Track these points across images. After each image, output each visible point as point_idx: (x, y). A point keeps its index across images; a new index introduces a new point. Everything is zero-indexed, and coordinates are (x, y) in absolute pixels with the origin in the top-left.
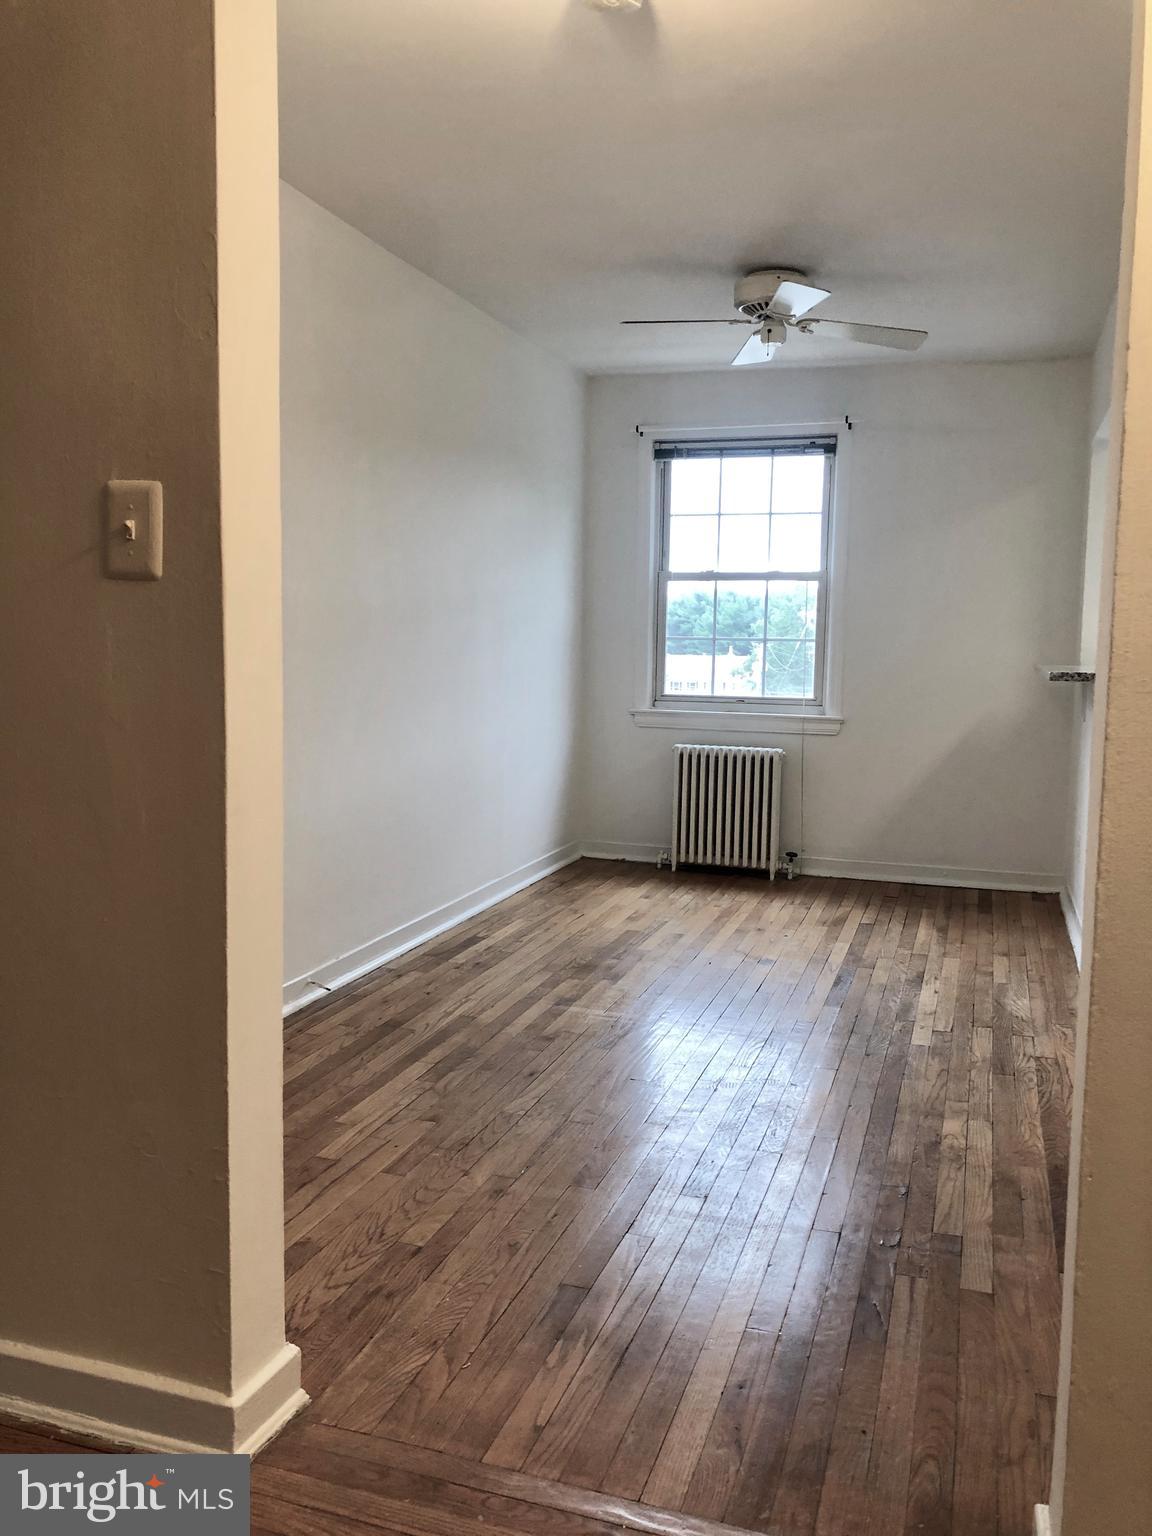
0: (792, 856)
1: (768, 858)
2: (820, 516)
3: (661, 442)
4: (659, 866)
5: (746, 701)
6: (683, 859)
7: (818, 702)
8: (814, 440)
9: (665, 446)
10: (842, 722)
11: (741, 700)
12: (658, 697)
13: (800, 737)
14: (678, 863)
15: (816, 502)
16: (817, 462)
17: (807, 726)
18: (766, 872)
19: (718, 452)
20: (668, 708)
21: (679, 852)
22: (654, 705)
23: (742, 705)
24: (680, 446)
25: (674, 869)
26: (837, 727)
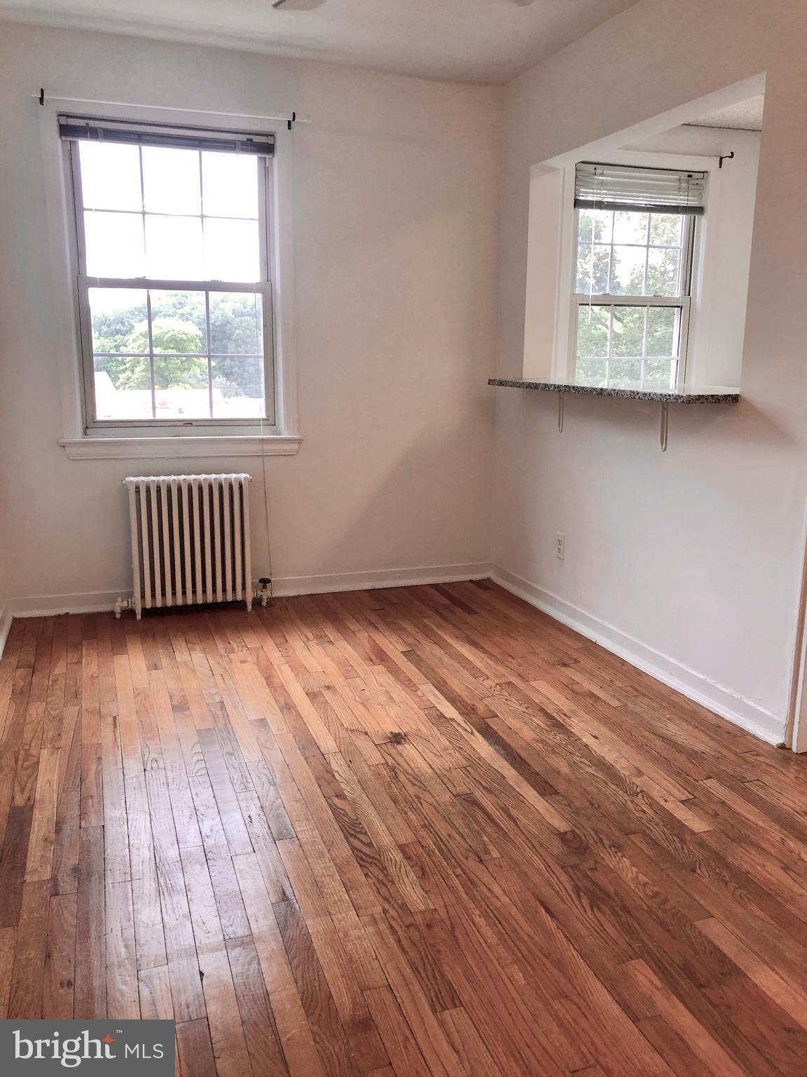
0: (265, 582)
1: (244, 588)
2: (256, 223)
3: (68, 116)
4: (118, 616)
5: (194, 423)
6: (149, 605)
7: (271, 421)
8: (250, 137)
9: (72, 122)
10: (299, 441)
11: (189, 423)
12: (90, 423)
13: (261, 459)
14: (144, 610)
15: (252, 207)
16: (250, 161)
17: (267, 447)
18: (243, 603)
19: (136, 137)
20: (104, 435)
21: (143, 597)
22: (85, 433)
23: (189, 429)
24: (92, 124)
25: (139, 617)
26: (295, 446)
